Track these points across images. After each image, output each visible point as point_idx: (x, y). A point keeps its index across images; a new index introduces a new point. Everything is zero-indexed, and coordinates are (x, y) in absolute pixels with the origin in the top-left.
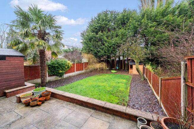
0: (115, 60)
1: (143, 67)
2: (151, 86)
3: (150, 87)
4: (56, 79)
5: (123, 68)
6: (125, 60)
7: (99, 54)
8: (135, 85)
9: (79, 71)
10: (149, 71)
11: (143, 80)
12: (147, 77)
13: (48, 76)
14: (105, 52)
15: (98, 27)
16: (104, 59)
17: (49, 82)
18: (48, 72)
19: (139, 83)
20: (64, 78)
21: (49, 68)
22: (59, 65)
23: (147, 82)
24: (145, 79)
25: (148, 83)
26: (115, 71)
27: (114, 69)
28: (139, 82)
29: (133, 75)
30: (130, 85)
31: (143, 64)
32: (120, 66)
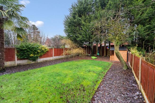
0: (97, 46)
1: (128, 53)
2: (139, 82)
3: (137, 83)
4: (28, 63)
5: (105, 55)
6: (107, 46)
7: (78, 39)
8: (112, 76)
9: (58, 56)
10: (135, 56)
11: (125, 69)
12: (132, 66)
13: (17, 60)
14: (83, 37)
15: (77, 11)
16: (86, 45)
17: (18, 65)
18: (17, 55)
19: (119, 74)
20: (39, 62)
21: (18, 52)
22: (29, 48)
23: (131, 72)
24: (128, 68)
25: (133, 75)
26: (95, 58)
27: (95, 55)
28: (119, 71)
29: (114, 62)
30: (104, 75)
31: (127, 50)
32: (101, 52)
